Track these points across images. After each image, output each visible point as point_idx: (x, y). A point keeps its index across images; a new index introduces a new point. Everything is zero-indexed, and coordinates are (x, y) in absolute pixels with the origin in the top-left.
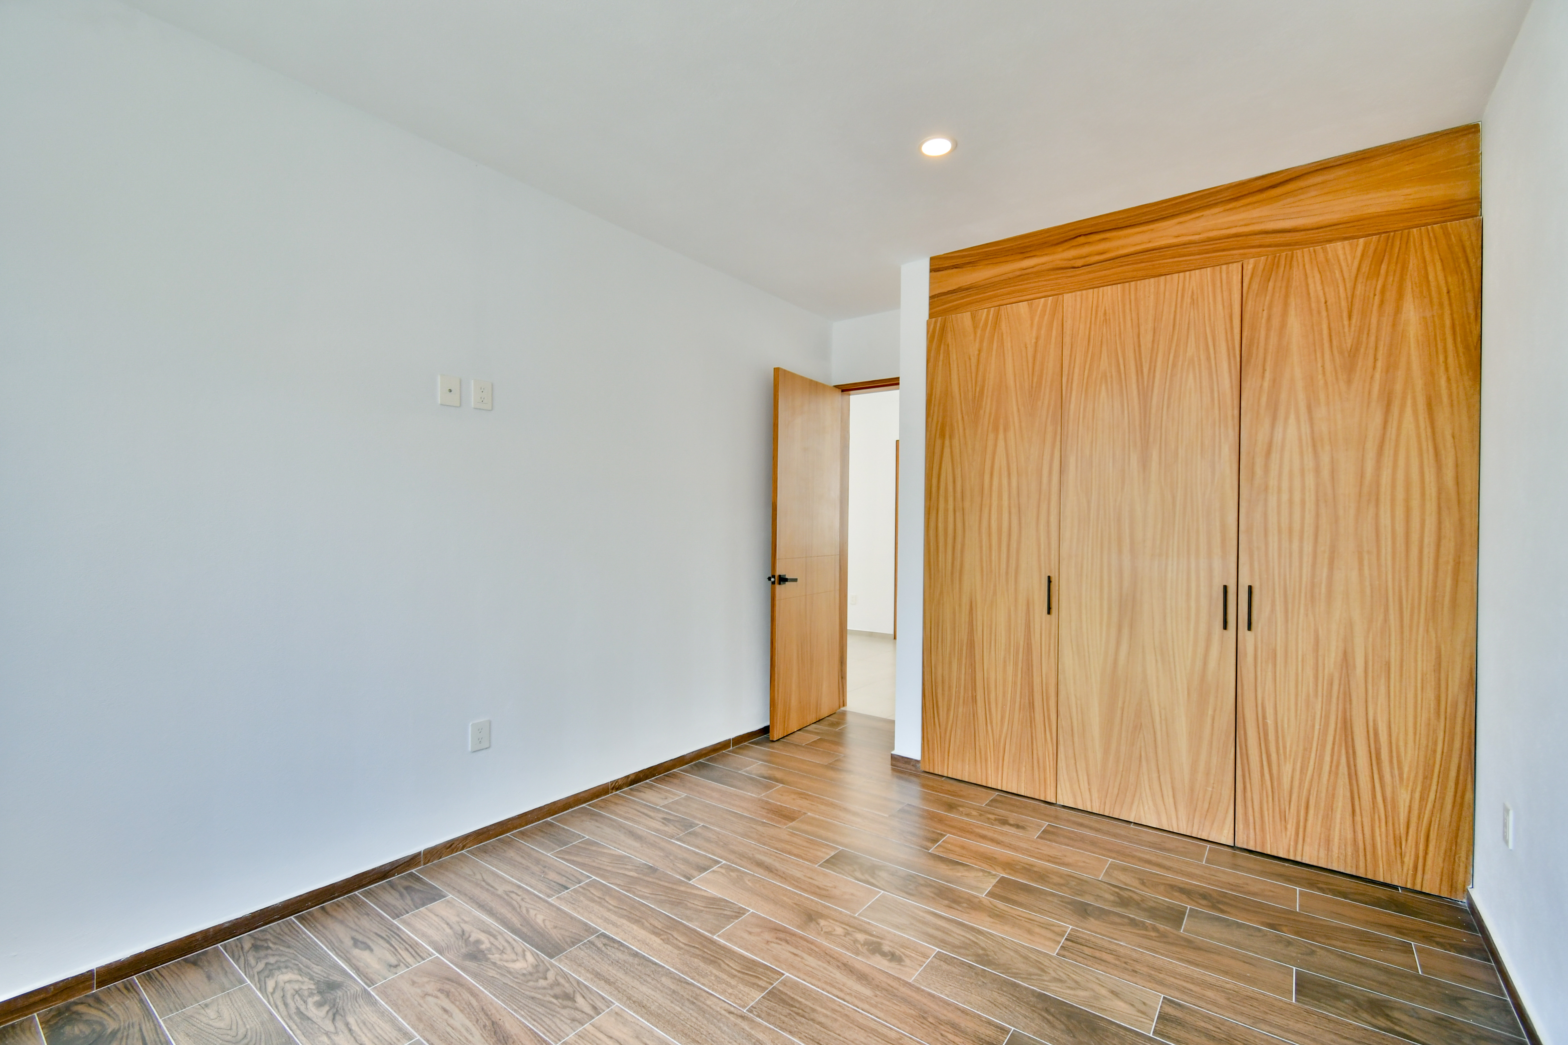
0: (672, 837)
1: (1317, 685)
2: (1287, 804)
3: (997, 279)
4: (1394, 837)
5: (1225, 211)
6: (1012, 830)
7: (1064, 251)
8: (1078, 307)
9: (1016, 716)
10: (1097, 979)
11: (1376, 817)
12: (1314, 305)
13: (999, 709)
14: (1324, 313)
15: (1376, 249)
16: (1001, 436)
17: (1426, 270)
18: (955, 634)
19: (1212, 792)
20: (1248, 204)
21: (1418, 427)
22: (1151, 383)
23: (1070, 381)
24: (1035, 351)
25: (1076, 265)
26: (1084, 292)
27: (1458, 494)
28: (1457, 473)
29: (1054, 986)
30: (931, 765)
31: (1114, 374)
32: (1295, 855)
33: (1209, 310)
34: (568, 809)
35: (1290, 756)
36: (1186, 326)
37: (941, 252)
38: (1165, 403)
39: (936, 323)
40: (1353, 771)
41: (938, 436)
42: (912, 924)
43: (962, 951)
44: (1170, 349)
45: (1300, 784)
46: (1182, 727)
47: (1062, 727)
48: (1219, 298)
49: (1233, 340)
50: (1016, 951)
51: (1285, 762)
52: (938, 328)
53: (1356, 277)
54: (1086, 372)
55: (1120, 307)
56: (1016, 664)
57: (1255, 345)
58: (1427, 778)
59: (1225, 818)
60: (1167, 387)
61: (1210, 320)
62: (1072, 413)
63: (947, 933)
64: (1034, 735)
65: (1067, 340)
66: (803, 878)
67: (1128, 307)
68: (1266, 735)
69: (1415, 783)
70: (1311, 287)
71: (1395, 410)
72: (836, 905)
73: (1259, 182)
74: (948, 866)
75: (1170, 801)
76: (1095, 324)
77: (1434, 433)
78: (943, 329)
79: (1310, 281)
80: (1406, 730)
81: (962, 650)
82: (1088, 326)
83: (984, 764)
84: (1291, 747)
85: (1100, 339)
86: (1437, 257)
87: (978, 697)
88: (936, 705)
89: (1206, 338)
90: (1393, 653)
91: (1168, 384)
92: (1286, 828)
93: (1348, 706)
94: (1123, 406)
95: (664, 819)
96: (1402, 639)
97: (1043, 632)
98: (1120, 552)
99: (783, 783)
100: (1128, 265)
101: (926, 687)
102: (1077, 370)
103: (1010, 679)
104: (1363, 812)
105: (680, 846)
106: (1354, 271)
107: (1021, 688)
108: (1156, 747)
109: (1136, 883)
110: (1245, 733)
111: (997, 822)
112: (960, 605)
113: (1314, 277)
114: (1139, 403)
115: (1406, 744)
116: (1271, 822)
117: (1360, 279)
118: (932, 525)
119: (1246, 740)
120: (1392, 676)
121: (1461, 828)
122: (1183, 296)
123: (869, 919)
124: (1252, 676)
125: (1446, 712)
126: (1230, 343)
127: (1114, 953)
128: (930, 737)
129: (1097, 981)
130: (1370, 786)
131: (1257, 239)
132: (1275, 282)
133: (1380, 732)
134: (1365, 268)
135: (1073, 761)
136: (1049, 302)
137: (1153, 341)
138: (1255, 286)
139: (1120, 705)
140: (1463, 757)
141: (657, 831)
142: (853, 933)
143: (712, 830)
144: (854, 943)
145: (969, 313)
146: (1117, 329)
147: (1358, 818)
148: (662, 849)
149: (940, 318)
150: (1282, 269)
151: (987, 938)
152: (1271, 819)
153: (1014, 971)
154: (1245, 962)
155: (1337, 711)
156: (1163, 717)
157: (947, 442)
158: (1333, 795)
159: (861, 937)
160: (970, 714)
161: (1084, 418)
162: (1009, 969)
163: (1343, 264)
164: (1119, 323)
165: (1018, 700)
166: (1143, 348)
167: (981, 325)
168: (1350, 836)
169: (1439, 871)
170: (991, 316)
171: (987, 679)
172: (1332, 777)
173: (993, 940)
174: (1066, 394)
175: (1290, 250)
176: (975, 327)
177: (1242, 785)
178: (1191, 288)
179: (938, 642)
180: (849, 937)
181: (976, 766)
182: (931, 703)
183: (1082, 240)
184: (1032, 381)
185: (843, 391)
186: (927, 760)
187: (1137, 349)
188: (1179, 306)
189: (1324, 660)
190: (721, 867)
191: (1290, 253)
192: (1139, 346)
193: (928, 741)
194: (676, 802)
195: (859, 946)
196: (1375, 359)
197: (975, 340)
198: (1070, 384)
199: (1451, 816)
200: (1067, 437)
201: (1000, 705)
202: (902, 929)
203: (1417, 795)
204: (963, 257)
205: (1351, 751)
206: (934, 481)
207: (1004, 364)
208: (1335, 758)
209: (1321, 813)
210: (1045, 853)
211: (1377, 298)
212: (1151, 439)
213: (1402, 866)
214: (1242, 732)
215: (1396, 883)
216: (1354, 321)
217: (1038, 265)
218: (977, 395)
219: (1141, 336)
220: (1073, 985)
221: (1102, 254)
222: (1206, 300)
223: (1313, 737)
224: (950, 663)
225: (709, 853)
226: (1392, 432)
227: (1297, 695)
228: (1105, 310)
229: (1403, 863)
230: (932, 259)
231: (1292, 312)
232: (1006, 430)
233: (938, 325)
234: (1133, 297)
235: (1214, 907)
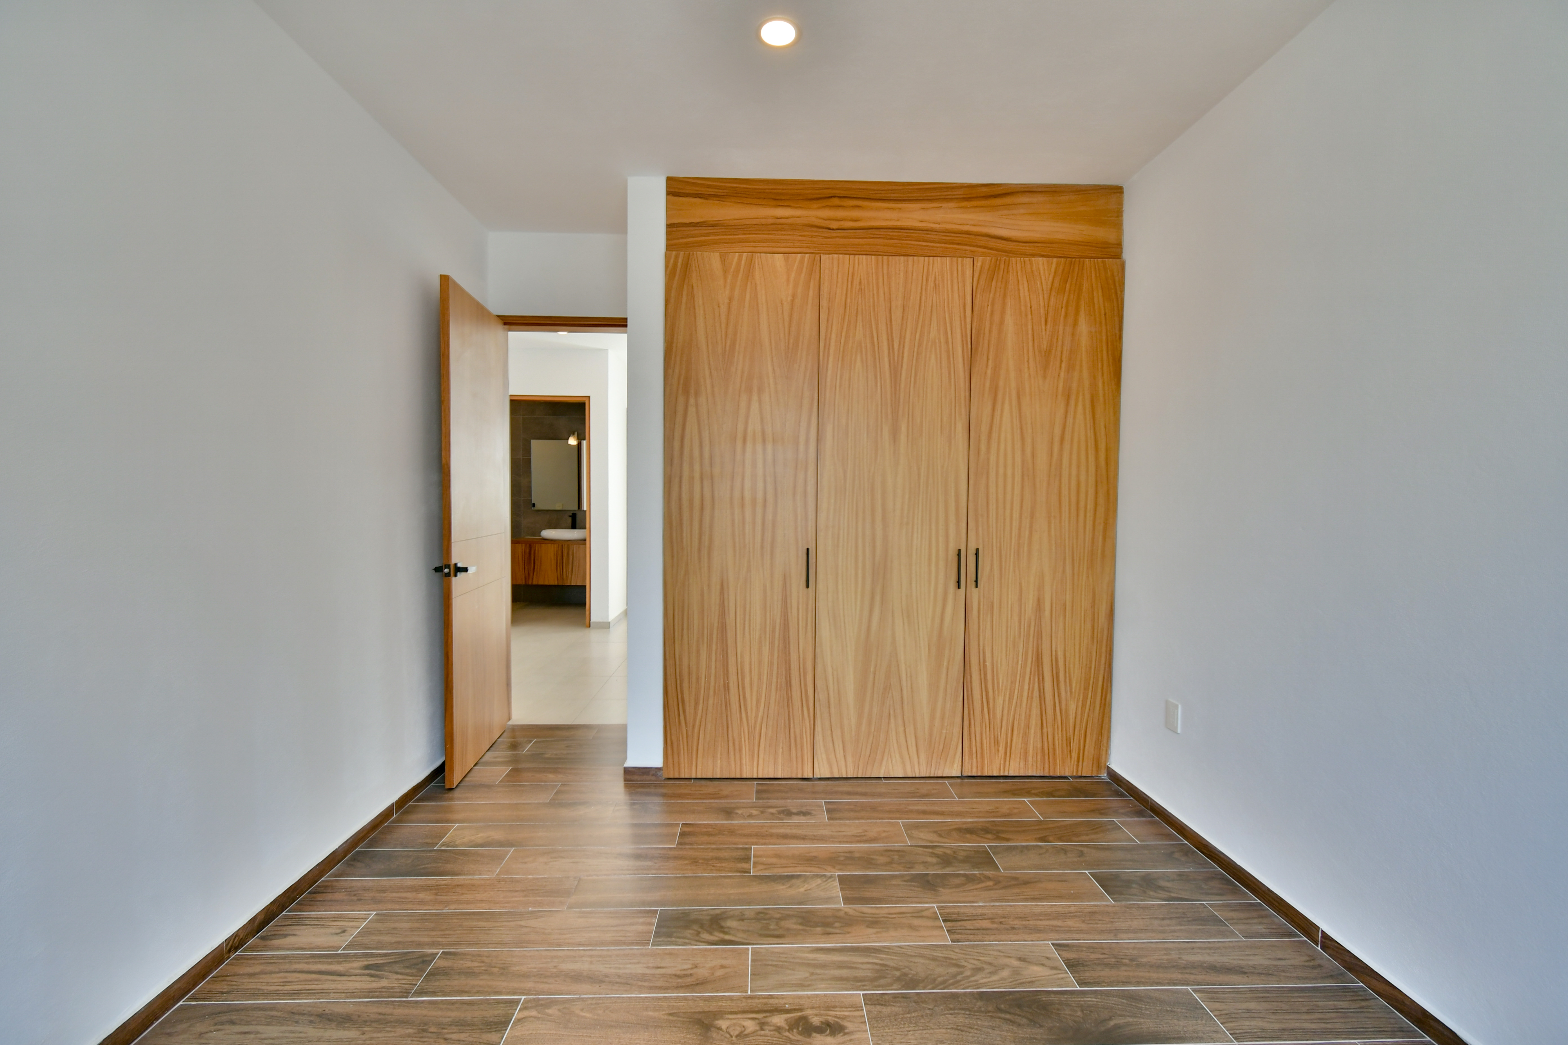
0: (406, 993)
1: (1020, 629)
2: (999, 730)
3: (748, 222)
4: (1066, 740)
5: (959, 207)
6: (802, 820)
7: (819, 208)
8: (835, 270)
9: (773, 698)
10: (999, 951)
11: (1056, 726)
12: (1023, 308)
13: (754, 694)
14: (1030, 317)
15: (1063, 270)
16: (755, 398)
17: (1093, 294)
18: (703, 619)
19: (946, 733)
20: (976, 207)
21: (1085, 419)
22: (900, 358)
23: (827, 346)
24: (792, 309)
25: (831, 227)
26: (841, 256)
27: (1107, 471)
28: (1107, 455)
29: (980, 978)
30: (676, 769)
31: (868, 345)
32: (1004, 772)
33: (948, 298)
34: (152, 1023)
35: (1002, 690)
36: (930, 308)
37: (682, 175)
38: (913, 379)
39: (677, 257)
40: (1042, 694)
41: (680, 391)
42: (812, 974)
43: (882, 982)
44: (917, 328)
45: (1008, 711)
46: (923, 680)
47: (820, 701)
48: (956, 288)
49: (966, 328)
50: (922, 956)
51: (998, 695)
52: (679, 264)
53: (1051, 290)
54: (843, 339)
55: (874, 278)
56: (772, 643)
57: (982, 336)
58: (1086, 689)
59: (955, 754)
60: (914, 364)
61: (948, 307)
62: (829, 380)
63: (852, 968)
64: (791, 714)
65: (824, 303)
66: (648, 971)
67: (881, 280)
68: (985, 675)
69: (1079, 694)
70: (1022, 291)
71: (1072, 403)
72: (717, 991)
73: (984, 189)
74: (783, 884)
75: (913, 749)
76: (851, 292)
77: (1094, 423)
78: (686, 266)
79: (1021, 287)
80: (1075, 655)
81: (711, 635)
82: (845, 292)
83: (738, 755)
84: (1002, 683)
85: (856, 308)
86: (1099, 285)
87: (731, 685)
88: (681, 701)
89: (945, 323)
90: (1068, 596)
91: (914, 361)
92: (998, 750)
93: (1040, 642)
94: (876, 378)
95: (367, 967)
96: (1073, 584)
97: (800, 607)
98: (873, 522)
99: (512, 845)
100: (879, 238)
101: (669, 683)
102: (834, 336)
103: (766, 659)
104: (1048, 725)
105: (430, 1002)
106: (1050, 284)
107: (778, 668)
108: (902, 703)
109: (934, 837)
110: (971, 677)
111: (782, 816)
112: (709, 586)
113: (1023, 284)
114: (891, 377)
115: (1074, 665)
116: (988, 749)
117: (1053, 293)
118: (675, 495)
119: (971, 682)
120: (1067, 614)
121: (1104, 722)
122: (927, 280)
123: (766, 990)
124: (976, 627)
125: (1097, 637)
126: (963, 330)
127: (986, 917)
128: (674, 738)
129: (1002, 954)
130: (1052, 703)
131: (983, 241)
132: (997, 281)
133: (1059, 659)
134: (1056, 284)
135: (829, 732)
136: (806, 259)
137: (903, 318)
138: (982, 282)
139: (872, 669)
140: (1106, 669)
141: (370, 993)
142: (769, 1020)
143: (465, 954)
144: (780, 1033)
145: (717, 254)
146: (871, 300)
147: (1045, 730)
148: (404, 1022)
149: (682, 253)
150: (1001, 272)
151: (888, 953)
152: (988, 746)
153: (940, 979)
154: (1059, 881)
155: (1033, 647)
156: (909, 675)
157: (692, 401)
158: (1030, 716)
159: (779, 1020)
160: (721, 705)
161: (840, 386)
162: (935, 980)
163: (1043, 278)
164: (873, 295)
165: (774, 680)
166: (894, 323)
167: (732, 270)
168: (1039, 745)
169: (1092, 757)
170: (743, 262)
171: (741, 663)
172: (1029, 701)
173: (895, 954)
174: (823, 360)
175: (1006, 256)
176: (725, 272)
177: (968, 722)
178: (934, 273)
179: (683, 629)
180: (766, 1027)
181: (729, 758)
182: (675, 699)
183: (836, 201)
184: (789, 341)
185: (505, 324)
186: (671, 765)
187: (889, 323)
188: (924, 287)
189: (1025, 607)
190: (524, 1008)
191: (1007, 258)
192: (891, 321)
193: (672, 743)
194: (365, 932)
195: (787, 1034)
196: (1061, 361)
197: (725, 287)
198: (827, 350)
199: (1099, 715)
200: (824, 405)
201: (755, 689)
202: (809, 985)
203: (1080, 704)
204: (709, 186)
205: (1041, 678)
206: (677, 444)
207: (758, 318)
208: (1031, 685)
209: (1022, 732)
210: (849, 833)
211: (1063, 310)
212: (900, 412)
213: (1071, 760)
214: (969, 677)
215: (1067, 774)
216: (1048, 326)
217: (792, 217)
218: (727, 349)
219: (892, 311)
220: (989, 969)
221: (856, 221)
222: (946, 287)
223: (1017, 671)
224: (698, 652)
225: (489, 994)
226: (1070, 420)
227: (1007, 638)
228: (860, 279)
229: (1071, 757)
230: (669, 180)
231: (1008, 312)
232: (760, 391)
233: (680, 260)
234: (885, 271)
235: (998, 838)
